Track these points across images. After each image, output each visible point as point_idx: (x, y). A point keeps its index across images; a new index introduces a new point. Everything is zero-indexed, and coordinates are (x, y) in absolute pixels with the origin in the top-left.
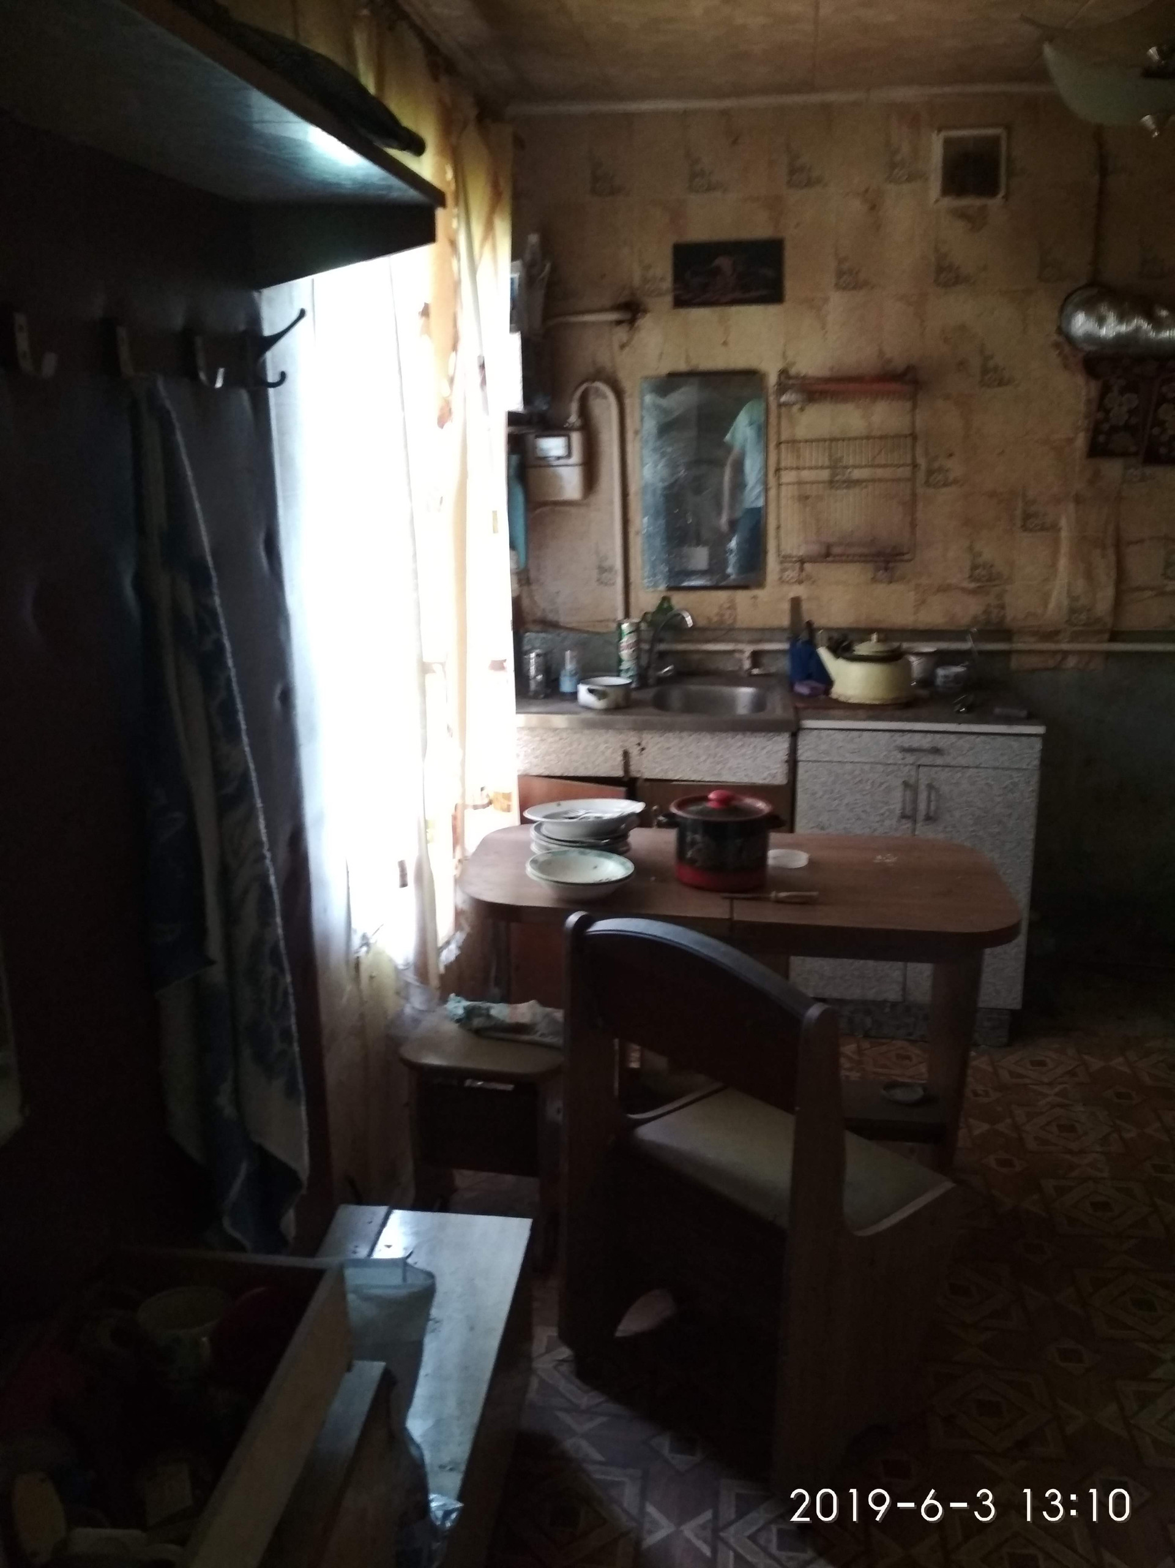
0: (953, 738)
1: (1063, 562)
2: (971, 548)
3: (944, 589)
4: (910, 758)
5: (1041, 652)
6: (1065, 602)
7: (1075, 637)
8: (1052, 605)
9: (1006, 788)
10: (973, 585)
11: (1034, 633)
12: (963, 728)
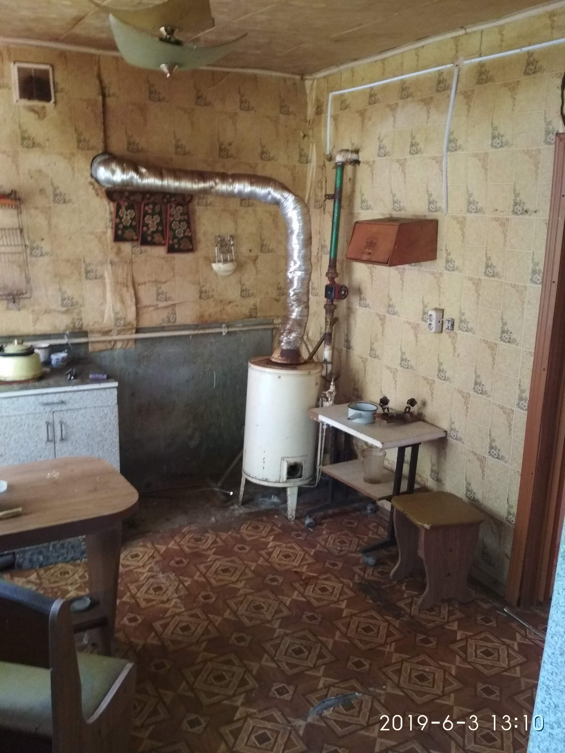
0: (71, 394)
1: (109, 295)
2: (60, 289)
3: (47, 312)
4: (48, 409)
5: (104, 342)
6: (112, 316)
7: (119, 333)
8: (106, 317)
9: (101, 417)
10: (64, 309)
11: (100, 332)
12: (75, 388)
